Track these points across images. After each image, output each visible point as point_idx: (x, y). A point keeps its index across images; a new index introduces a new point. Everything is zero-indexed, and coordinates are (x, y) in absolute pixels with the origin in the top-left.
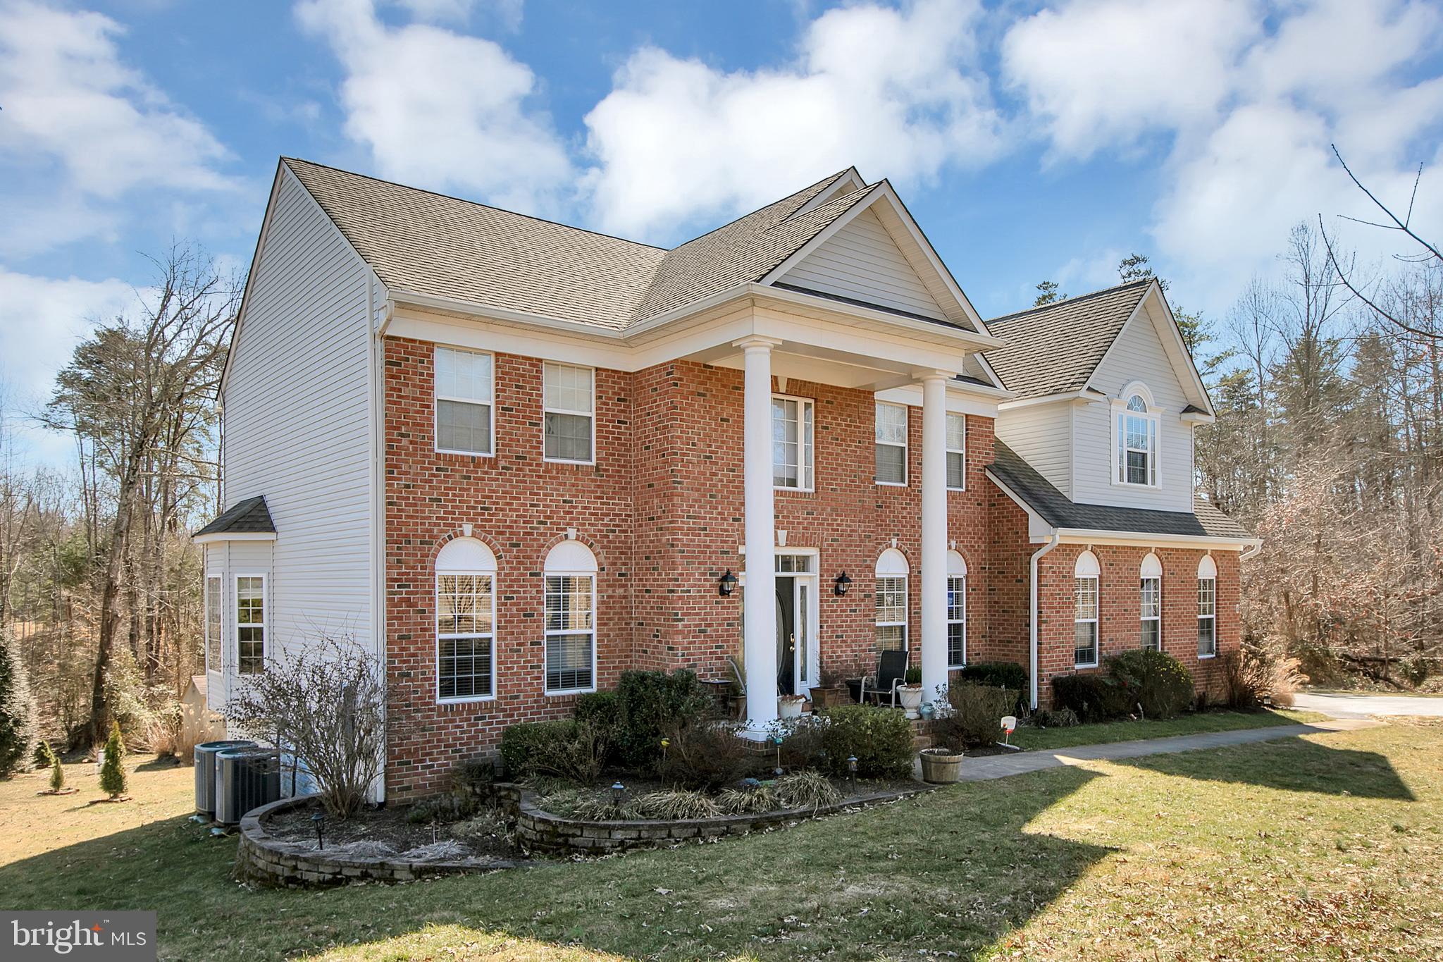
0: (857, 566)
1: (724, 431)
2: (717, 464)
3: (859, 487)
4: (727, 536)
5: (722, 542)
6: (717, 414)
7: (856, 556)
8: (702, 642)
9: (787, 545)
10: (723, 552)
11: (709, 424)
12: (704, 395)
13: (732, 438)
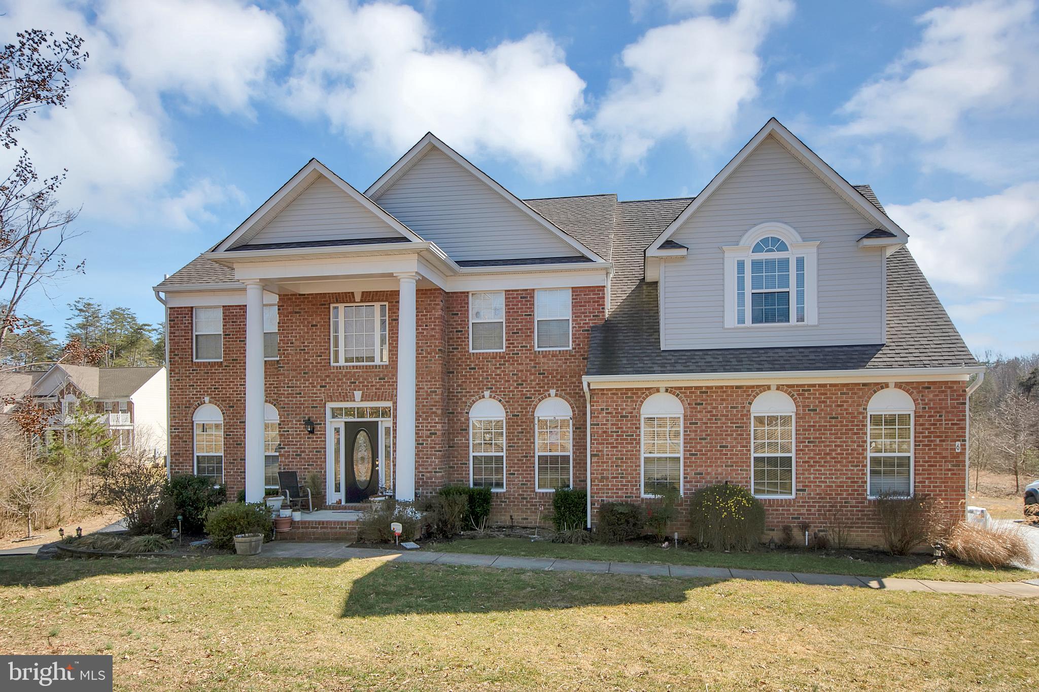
0: (424, 413)
1: (314, 332)
2: (309, 353)
3: (427, 357)
4: (316, 397)
5: (312, 401)
6: (308, 322)
7: (423, 406)
8: (298, 462)
9: (362, 401)
10: (312, 407)
11: (302, 330)
12: (300, 313)
13: (320, 336)
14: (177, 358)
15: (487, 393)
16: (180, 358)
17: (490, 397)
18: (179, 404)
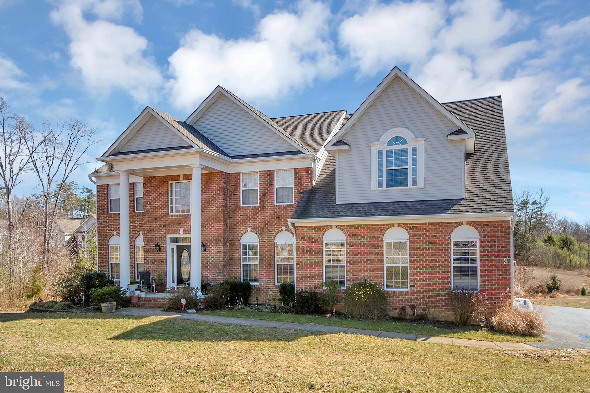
0: (214, 240)
1: (160, 197)
2: (158, 208)
3: (216, 209)
4: (161, 232)
5: (160, 234)
6: (158, 192)
7: (214, 236)
8: (153, 267)
9: (183, 234)
10: (160, 237)
11: (155, 195)
12: (153, 186)
13: (163, 199)
14: (101, 212)
15: (249, 229)
16: (102, 211)
17: (251, 231)
18: (102, 236)
